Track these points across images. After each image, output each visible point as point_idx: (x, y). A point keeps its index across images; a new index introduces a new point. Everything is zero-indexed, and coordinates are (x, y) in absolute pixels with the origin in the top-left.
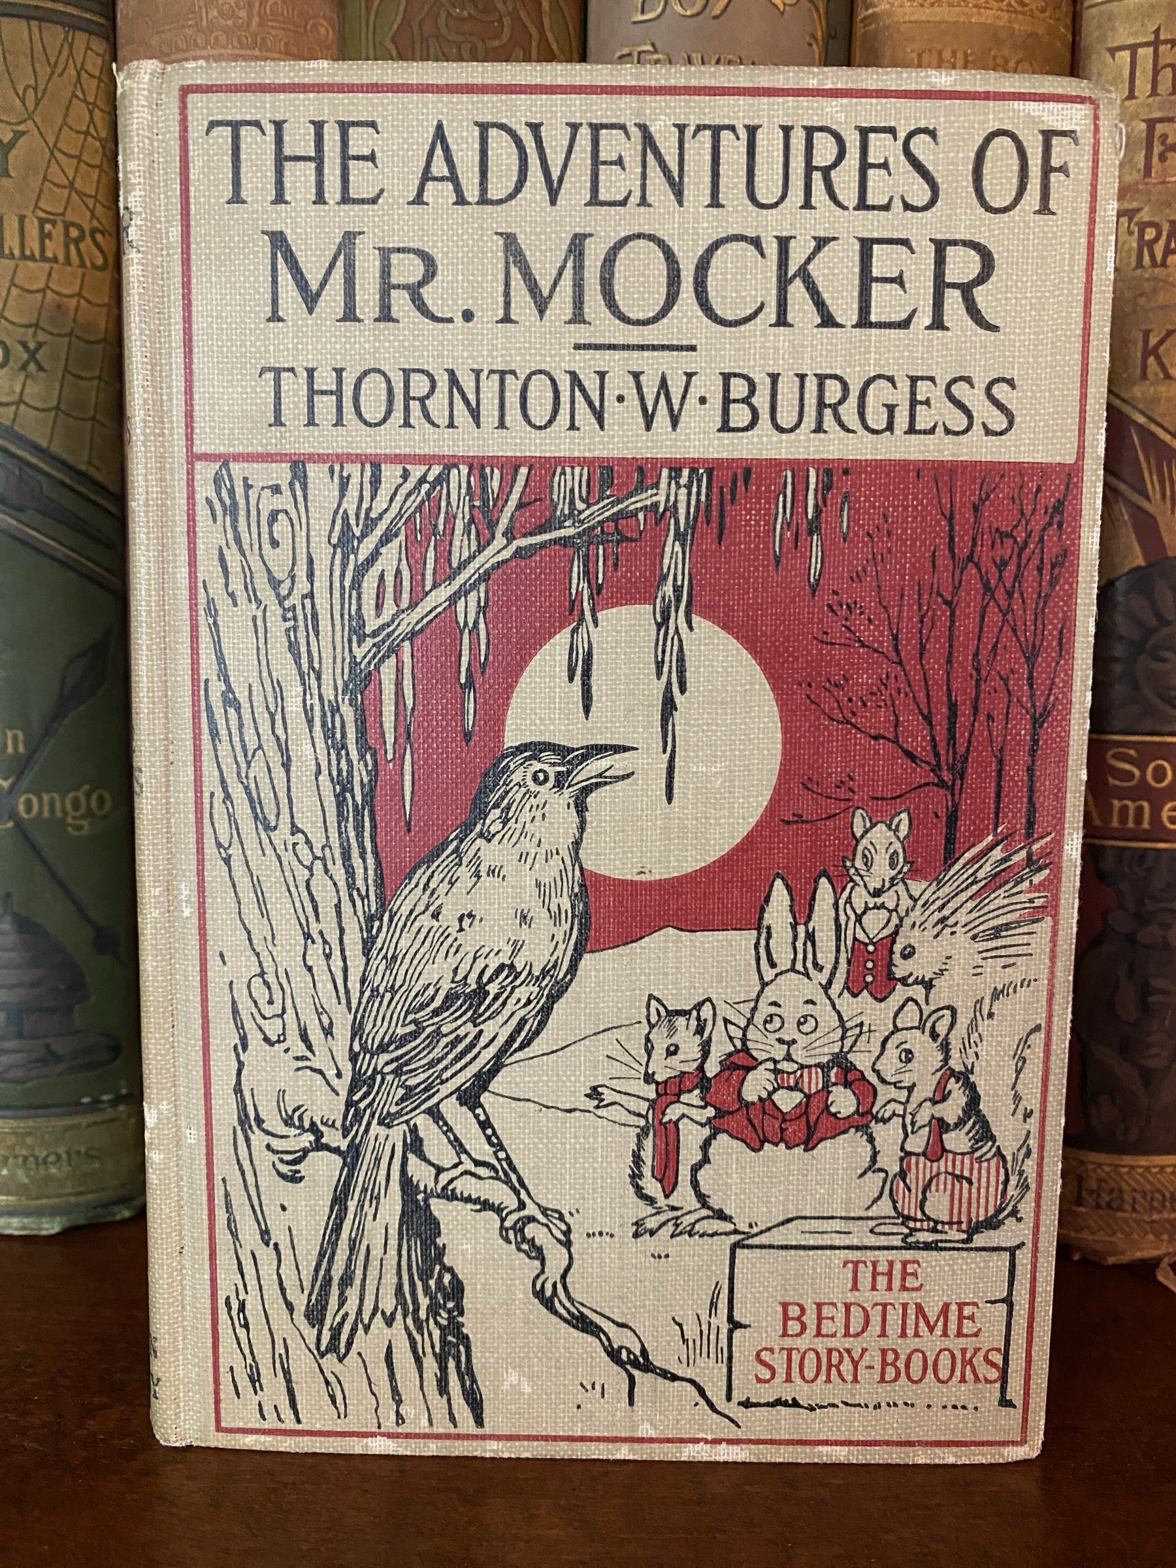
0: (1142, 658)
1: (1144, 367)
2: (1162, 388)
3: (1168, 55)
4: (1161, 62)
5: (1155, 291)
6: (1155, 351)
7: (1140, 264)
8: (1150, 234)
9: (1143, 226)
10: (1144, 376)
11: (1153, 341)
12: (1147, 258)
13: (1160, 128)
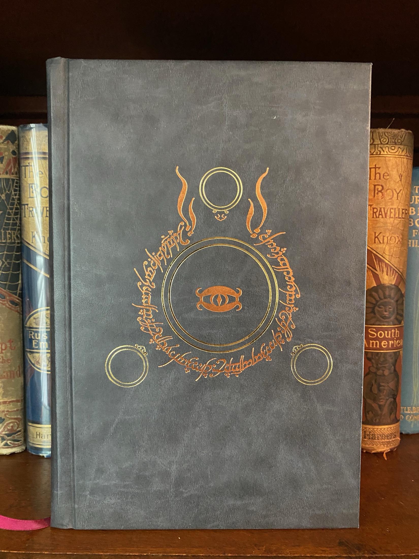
0: (377, 308)
1: (375, 240)
2: (379, 245)
3: (378, 171)
4: (377, 173)
5: (377, 223)
6: (377, 237)
7: (373, 217)
8: (375, 210)
9: (374, 209)
10: (375, 243)
11: (377, 235)
12: (375, 216)
13: (377, 187)
